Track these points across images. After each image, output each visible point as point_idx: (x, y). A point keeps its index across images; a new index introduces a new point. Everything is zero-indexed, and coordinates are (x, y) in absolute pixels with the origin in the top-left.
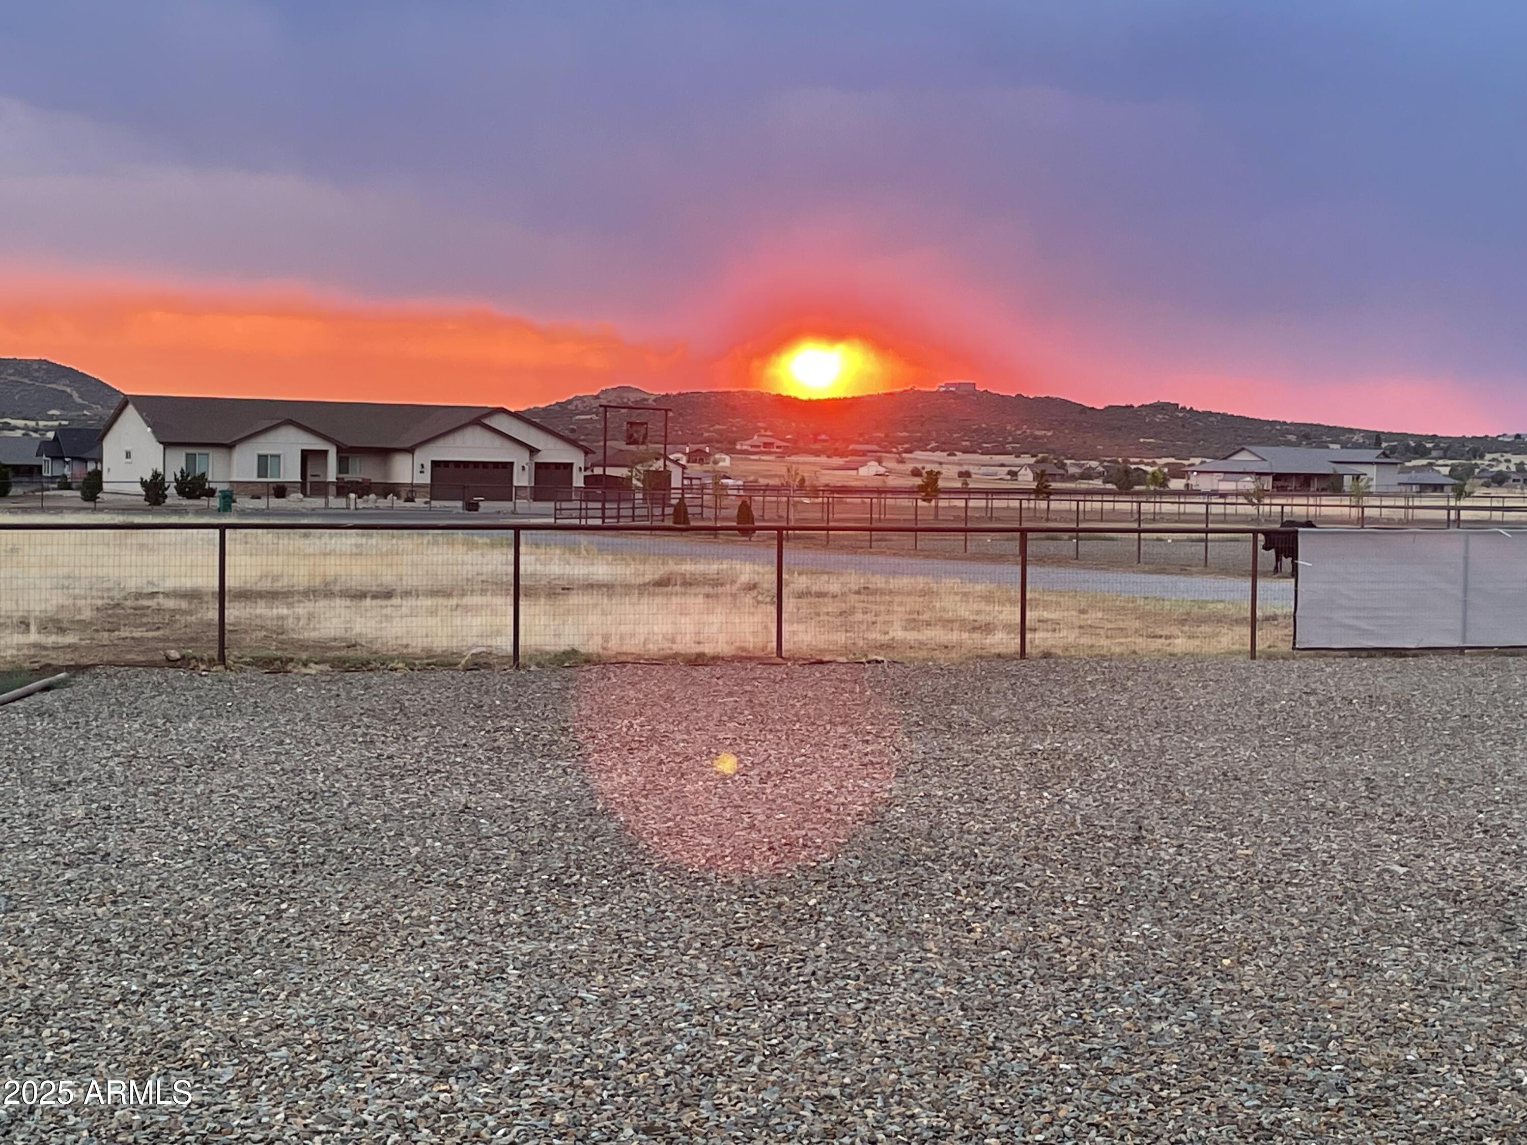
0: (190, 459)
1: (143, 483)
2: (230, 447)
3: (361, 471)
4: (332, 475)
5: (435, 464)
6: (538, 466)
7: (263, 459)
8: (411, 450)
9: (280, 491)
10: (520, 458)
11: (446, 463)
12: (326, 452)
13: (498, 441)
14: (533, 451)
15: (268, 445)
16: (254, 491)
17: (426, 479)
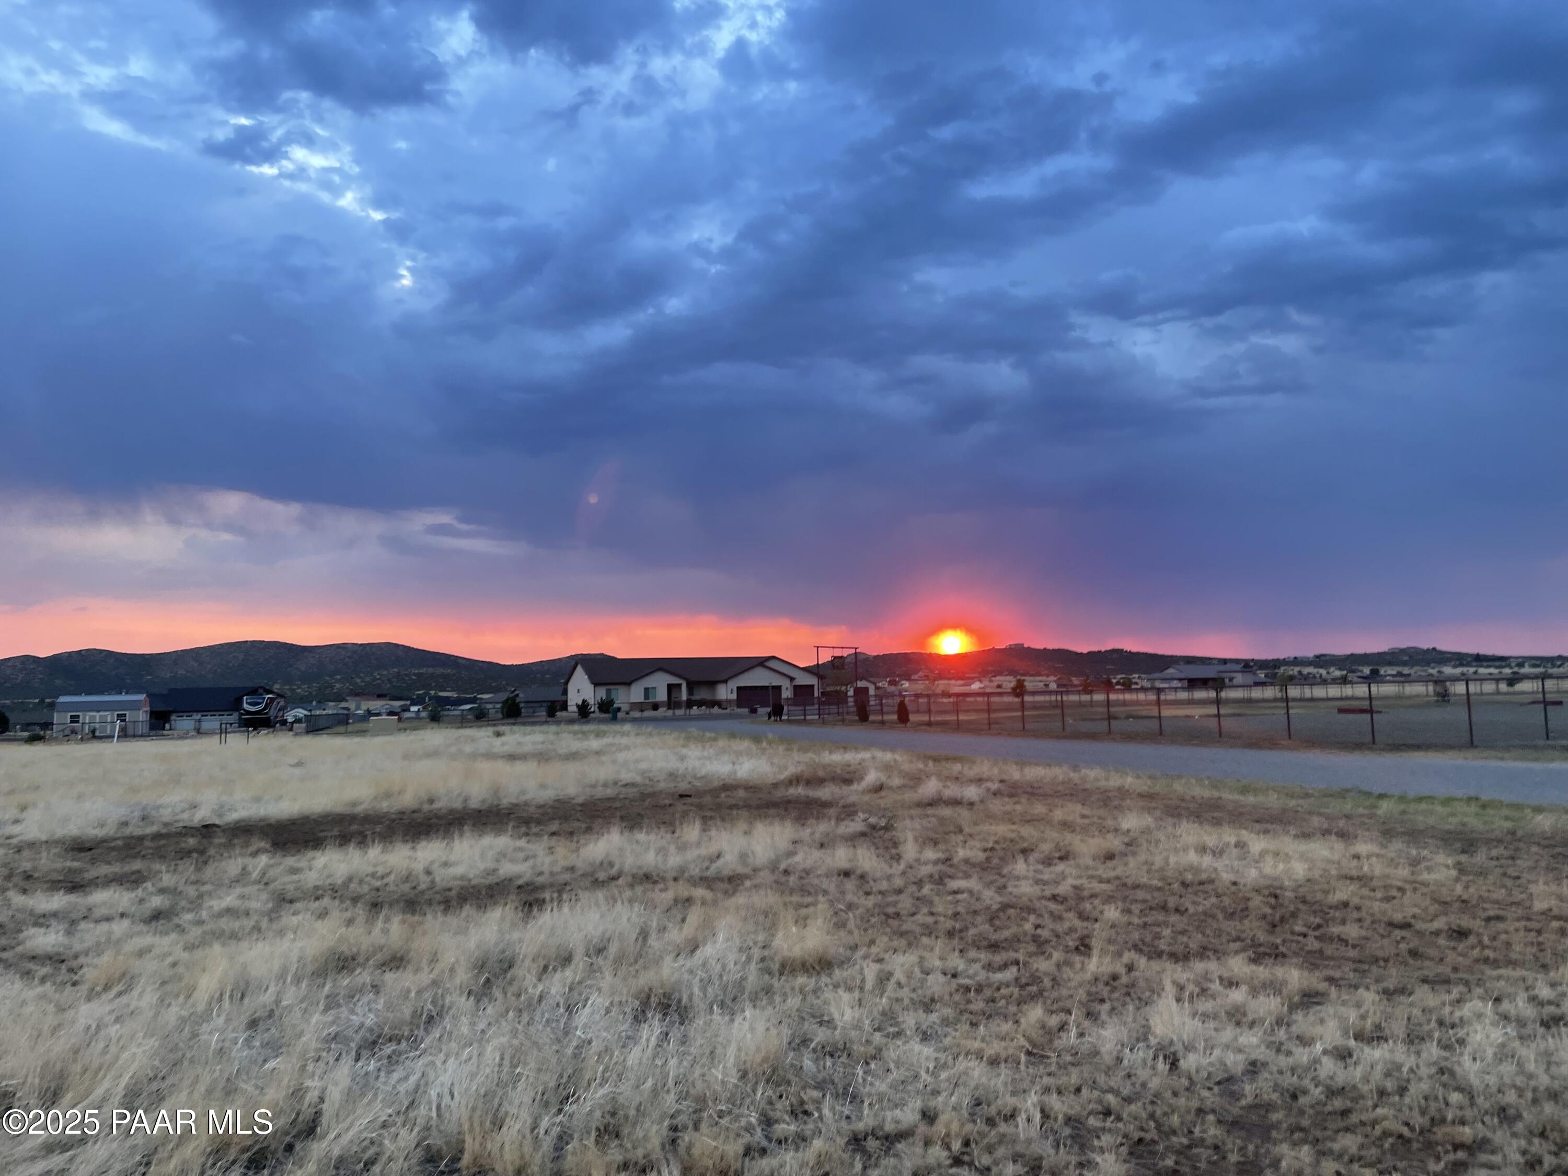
0: (609, 692)
1: (578, 706)
2: (629, 684)
3: (702, 694)
4: (684, 696)
5: (739, 688)
6: (796, 687)
7: (647, 690)
8: (725, 681)
9: (655, 707)
10: (785, 684)
11: (745, 688)
12: (679, 686)
13: (772, 674)
14: (792, 679)
15: (649, 682)
16: (641, 707)
17: (734, 696)
